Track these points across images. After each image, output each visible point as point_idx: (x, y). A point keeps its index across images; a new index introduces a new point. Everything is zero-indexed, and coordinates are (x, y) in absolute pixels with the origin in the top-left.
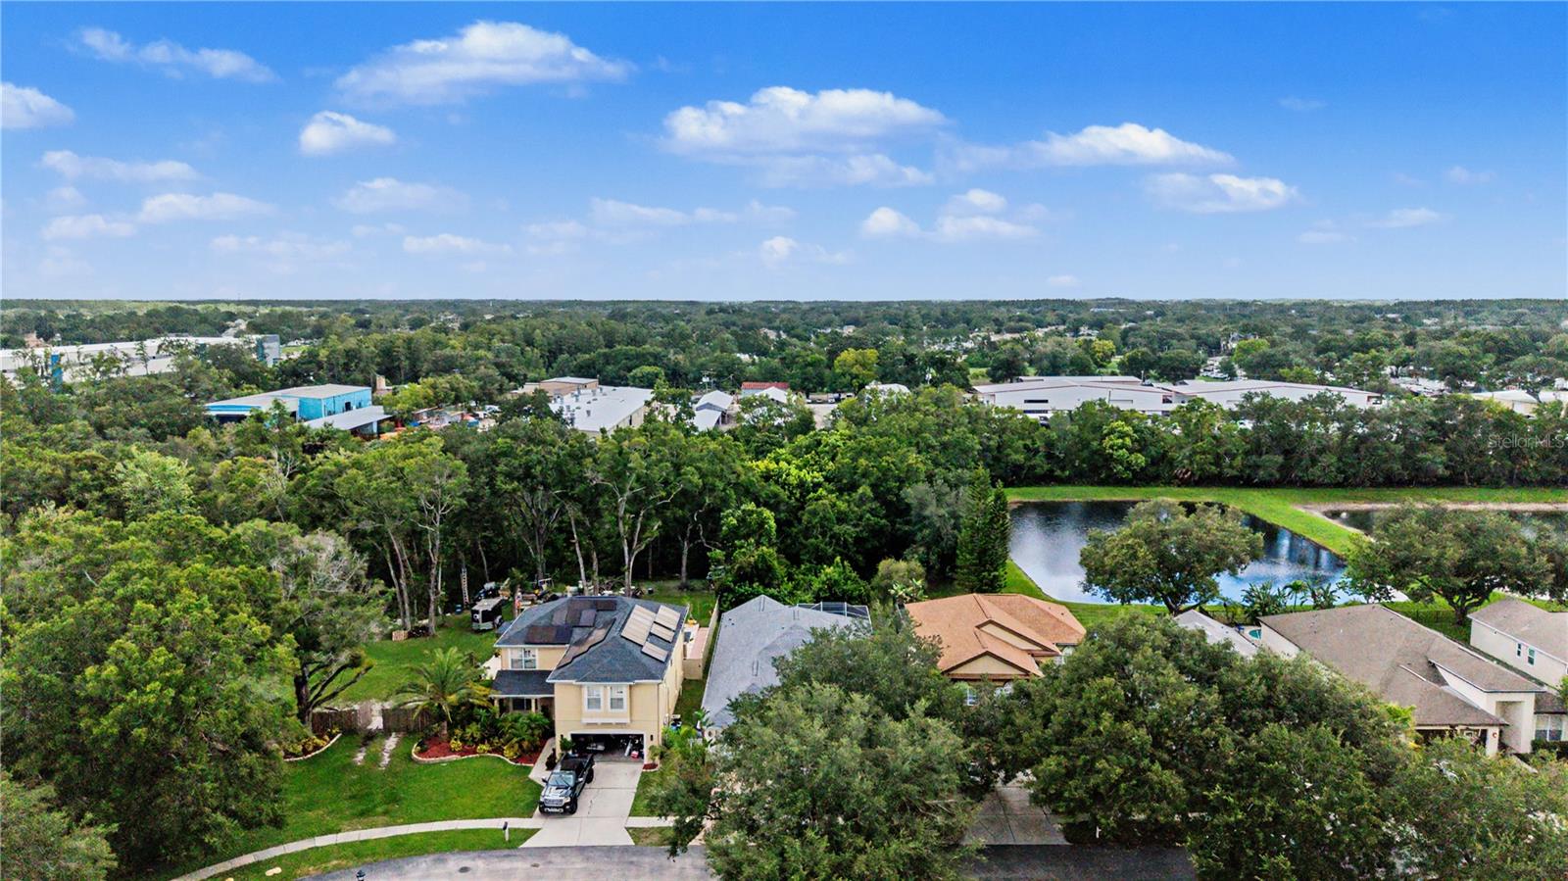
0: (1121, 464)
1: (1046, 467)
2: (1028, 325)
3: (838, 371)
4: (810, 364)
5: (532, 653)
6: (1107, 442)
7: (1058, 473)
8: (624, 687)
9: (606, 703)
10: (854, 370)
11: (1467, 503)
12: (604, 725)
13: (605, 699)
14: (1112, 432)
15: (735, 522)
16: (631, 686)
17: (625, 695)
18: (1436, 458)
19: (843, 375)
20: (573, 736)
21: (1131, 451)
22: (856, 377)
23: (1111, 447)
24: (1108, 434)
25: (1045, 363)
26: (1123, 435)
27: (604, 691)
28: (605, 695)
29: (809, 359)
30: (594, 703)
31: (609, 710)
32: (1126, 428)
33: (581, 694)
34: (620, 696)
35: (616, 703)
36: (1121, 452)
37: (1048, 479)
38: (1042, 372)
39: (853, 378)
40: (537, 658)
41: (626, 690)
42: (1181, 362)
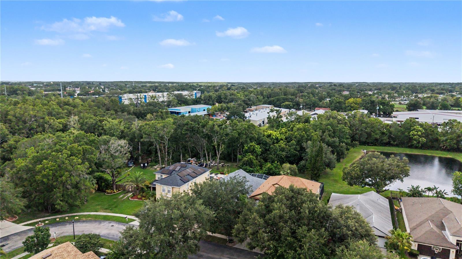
0: (416, 141)
1: (388, 140)
3: (346, 105)
4: (338, 103)
6: (411, 133)
7: (392, 142)
8: (171, 187)
10: (352, 105)
14: (414, 130)
15: (247, 148)
19: (348, 106)
21: (420, 137)
22: (353, 107)
23: (412, 135)
24: (413, 130)
26: (418, 131)
29: (337, 101)
32: (420, 129)
34: (170, 190)
36: (415, 137)
37: (388, 144)
38: (428, 108)
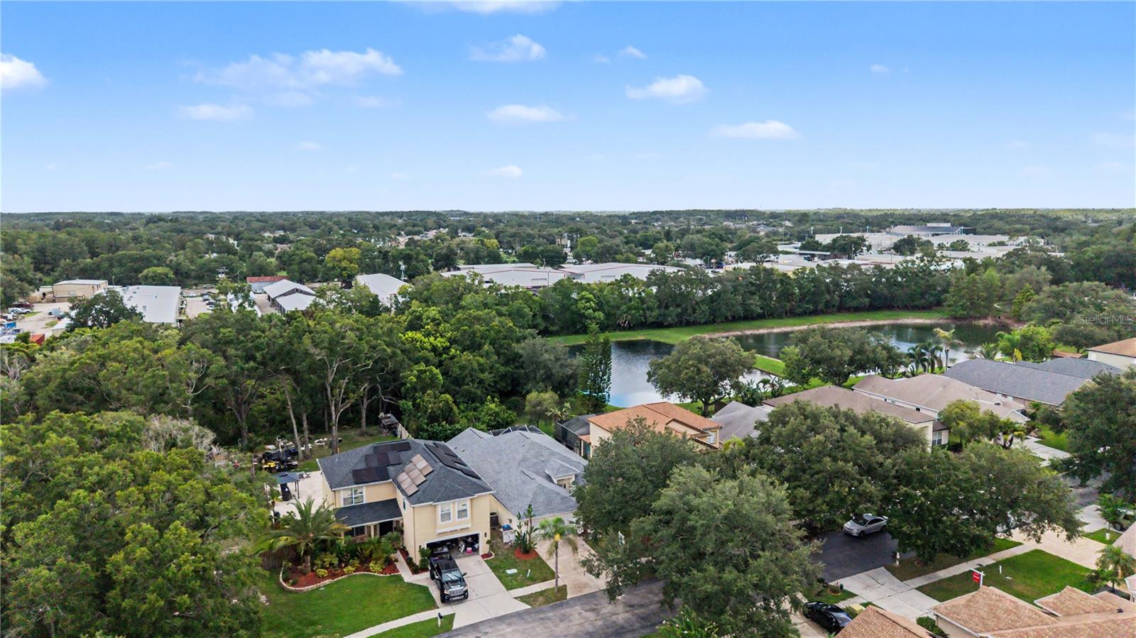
0: (590, 320)
2: (421, 229)
3: (328, 265)
4: (305, 261)
5: (359, 491)
6: (580, 305)
8: (467, 500)
9: (454, 515)
10: (344, 264)
11: (773, 328)
12: (451, 532)
13: (454, 511)
14: (582, 298)
15: (415, 379)
16: (472, 499)
17: (468, 507)
18: (755, 303)
19: (334, 268)
20: (429, 545)
21: (595, 310)
22: (345, 269)
23: (584, 308)
24: (580, 300)
25: (472, 255)
26: (589, 300)
27: (453, 506)
28: (454, 508)
29: (303, 257)
30: (446, 516)
31: (457, 520)
32: (590, 296)
33: (435, 511)
34: (464, 508)
35: (462, 513)
36: (589, 311)
39: (342, 270)
40: (364, 494)
41: (468, 503)
42: (556, 253)
